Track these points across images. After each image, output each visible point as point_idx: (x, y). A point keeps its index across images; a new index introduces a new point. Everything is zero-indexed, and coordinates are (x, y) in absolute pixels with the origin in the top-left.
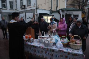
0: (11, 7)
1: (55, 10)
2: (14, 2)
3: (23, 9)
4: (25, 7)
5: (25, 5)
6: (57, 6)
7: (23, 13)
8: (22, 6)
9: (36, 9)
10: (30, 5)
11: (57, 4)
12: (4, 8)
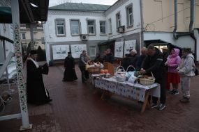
0: (103, 30)
1: (188, 31)
2: (108, 22)
3: (121, 33)
4: (124, 30)
5: (124, 27)
6: (192, 23)
7: (120, 41)
8: (118, 28)
9: (142, 33)
10: (132, 26)
11: (192, 17)
12: (91, 34)
